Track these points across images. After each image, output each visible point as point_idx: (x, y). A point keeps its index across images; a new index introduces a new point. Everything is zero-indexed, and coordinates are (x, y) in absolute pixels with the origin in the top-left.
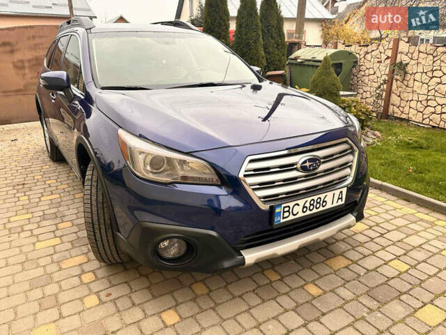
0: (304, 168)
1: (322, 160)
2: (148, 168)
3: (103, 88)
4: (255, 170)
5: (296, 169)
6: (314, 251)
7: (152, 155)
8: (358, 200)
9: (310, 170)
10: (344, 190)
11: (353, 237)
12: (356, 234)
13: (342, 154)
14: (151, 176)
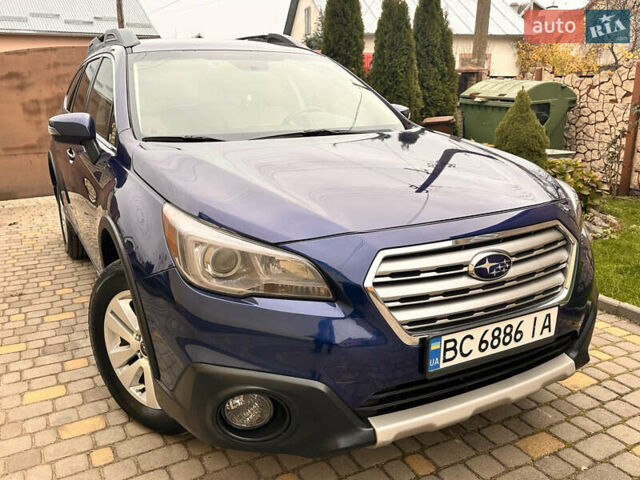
0: (480, 273)
1: (513, 259)
2: (210, 269)
3: (146, 140)
4: (393, 275)
5: (466, 274)
6: (497, 423)
7: (216, 247)
8: (578, 330)
9: (492, 276)
10: (554, 313)
11: (568, 399)
12: (573, 393)
13: (549, 248)
14: (215, 284)
